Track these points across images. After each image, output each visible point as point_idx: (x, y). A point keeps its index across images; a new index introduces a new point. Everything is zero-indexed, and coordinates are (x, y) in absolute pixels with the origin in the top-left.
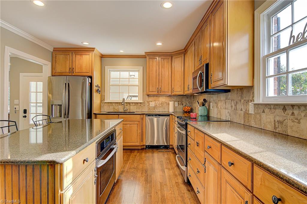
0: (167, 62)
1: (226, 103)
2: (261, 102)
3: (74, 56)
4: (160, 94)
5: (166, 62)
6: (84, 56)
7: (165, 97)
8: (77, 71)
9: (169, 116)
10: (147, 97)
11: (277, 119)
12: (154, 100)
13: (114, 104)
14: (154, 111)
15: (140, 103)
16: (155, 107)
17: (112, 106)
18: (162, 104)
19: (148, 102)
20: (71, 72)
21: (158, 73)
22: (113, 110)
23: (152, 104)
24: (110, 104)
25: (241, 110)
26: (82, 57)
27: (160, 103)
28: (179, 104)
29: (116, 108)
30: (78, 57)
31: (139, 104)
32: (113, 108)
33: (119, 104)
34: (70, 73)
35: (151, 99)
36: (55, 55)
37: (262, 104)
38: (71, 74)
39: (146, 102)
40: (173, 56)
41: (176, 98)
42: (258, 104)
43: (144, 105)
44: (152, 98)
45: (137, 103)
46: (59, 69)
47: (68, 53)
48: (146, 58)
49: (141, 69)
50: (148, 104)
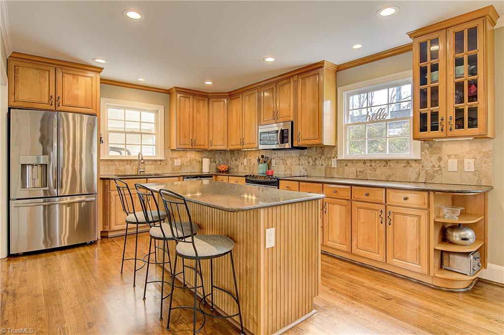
0: (203, 106)
2: (343, 158)
3: (59, 75)
4: (194, 147)
5: (201, 105)
6: (80, 78)
7: (194, 152)
8: (66, 103)
9: (212, 177)
10: (171, 152)
12: (180, 157)
13: (117, 163)
14: (180, 172)
15: (161, 160)
16: (181, 167)
17: (114, 167)
18: (190, 161)
19: (172, 159)
20: (53, 103)
21: (191, 119)
22: (116, 172)
23: (178, 162)
24: (109, 163)
25: (322, 165)
26: (78, 79)
27: (188, 160)
28: (211, 161)
29: (121, 168)
30: (68, 78)
31: (159, 163)
32: (116, 169)
33: (125, 163)
34: (51, 104)
35: (175, 155)
36: (15, 67)
37: (345, 160)
38: (53, 107)
39: (169, 159)
40: (210, 98)
41: (207, 153)
42: (341, 160)
43: (166, 164)
44: (177, 153)
45: (156, 161)
46: (24, 95)
47: (48, 69)
48: (169, 94)
49: (161, 109)
50: (171, 162)
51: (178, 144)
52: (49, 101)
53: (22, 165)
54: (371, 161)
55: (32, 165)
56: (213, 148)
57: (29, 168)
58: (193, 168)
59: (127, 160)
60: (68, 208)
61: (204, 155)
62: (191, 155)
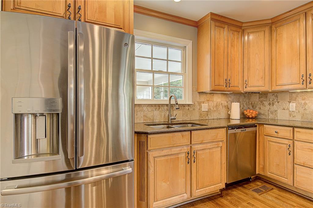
7: (220, 95)
8: (90, 17)
10: (198, 95)
12: (207, 100)
13: (145, 108)
14: (207, 118)
15: (189, 105)
16: (208, 112)
17: (142, 113)
18: (216, 106)
19: (200, 103)
20: (72, 16)
22: (144, 120)
23: (205, 107)
27: (215, 105)
29: (150, 115)
31: (187, 108)
32: (144, 116)
33: (153, 108)
35: (203, 98)
39: (197, 104)
43: (194, 109)
48: (197, 27)
49: (189, 45)
50: (199, 107)
51: (213, 85)
52: (65, 13)
53: (16, 115)
55: (35, 115)
56: (249, 89)
57: (28, 122)
58: (220, 113)
59: (155, 105)
60: (94, 188)
61: (230, 99)
62: (218, 99)
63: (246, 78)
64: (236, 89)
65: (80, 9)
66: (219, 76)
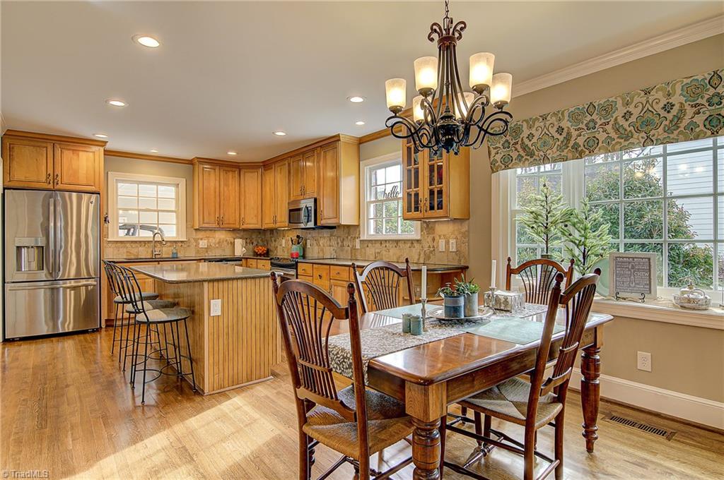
0: (233, 178)
1: (330, 240)
2: (365, 239)
3: (58, 152)
4: (221, 226)
5: (230, 176)
6: (81, 153)
7: (224, 232)
8: (65, 180)
9: (241, 260)
10: (194, 231)
11: (377, 251)
12: (207, 237)
13: (128, 245)
14: (206, 255)
15: (182, 242)
16: (207, 249)
17: (125, 249)
18: (219, 243)
19: (196, 240)
20: (51, 182)
21: (217, 193)
22: (127, 255)
23: (203, 244)
24: (119, 244)
25: (348, 246)
26: (78, 155)
27: (217, 241)
28: (246, 242)
29: (134, 251)
30: (67, 154)
31: (180, 244)
32: (127, 252)
33: (138, 245)
34: (49, 183)
35: (200, 235)
36: (10, 144)
38: (51, 186)
39: (193, 241)
40: (242, 168)
41: (242, 233)
42: (363, 241)
43: (189, 246)
44: (203, 233)
45: (176, 242)
46: (20, 175)
47: (45, 145)
48: (192, 164)
49: (182, 182)
50: (195, 244)
51: (201, 223)
52: (46, 180)
53: (18, 247)
54: (386, 241)
55: (28, 247)
56: (245, 226)
57: (24, 251)
58: (224, 250)
59: (140, 242)
61: (237, 235)
62: (221, 236)
63: (242, 216)
64: (232, 226)
65: (57, 176)
66: (209, 214)
